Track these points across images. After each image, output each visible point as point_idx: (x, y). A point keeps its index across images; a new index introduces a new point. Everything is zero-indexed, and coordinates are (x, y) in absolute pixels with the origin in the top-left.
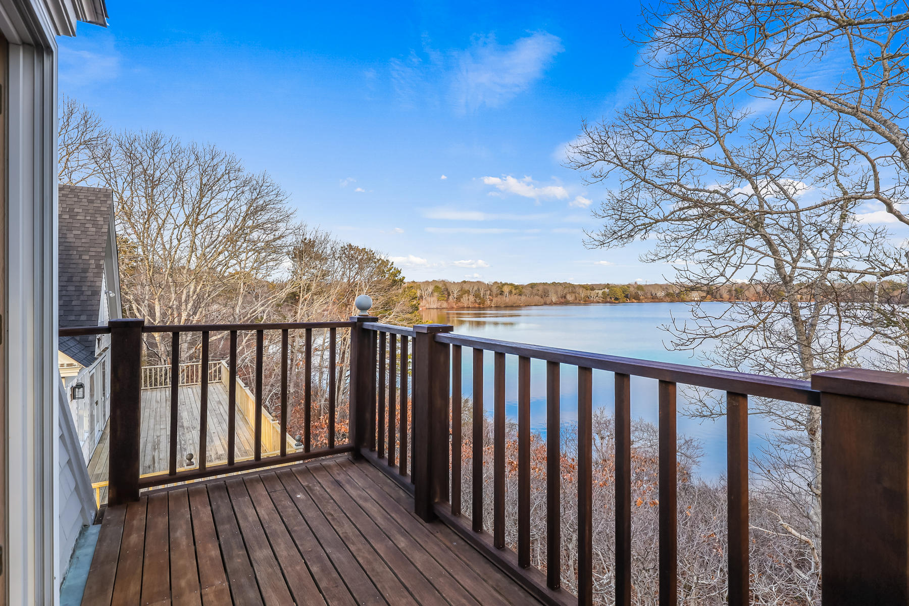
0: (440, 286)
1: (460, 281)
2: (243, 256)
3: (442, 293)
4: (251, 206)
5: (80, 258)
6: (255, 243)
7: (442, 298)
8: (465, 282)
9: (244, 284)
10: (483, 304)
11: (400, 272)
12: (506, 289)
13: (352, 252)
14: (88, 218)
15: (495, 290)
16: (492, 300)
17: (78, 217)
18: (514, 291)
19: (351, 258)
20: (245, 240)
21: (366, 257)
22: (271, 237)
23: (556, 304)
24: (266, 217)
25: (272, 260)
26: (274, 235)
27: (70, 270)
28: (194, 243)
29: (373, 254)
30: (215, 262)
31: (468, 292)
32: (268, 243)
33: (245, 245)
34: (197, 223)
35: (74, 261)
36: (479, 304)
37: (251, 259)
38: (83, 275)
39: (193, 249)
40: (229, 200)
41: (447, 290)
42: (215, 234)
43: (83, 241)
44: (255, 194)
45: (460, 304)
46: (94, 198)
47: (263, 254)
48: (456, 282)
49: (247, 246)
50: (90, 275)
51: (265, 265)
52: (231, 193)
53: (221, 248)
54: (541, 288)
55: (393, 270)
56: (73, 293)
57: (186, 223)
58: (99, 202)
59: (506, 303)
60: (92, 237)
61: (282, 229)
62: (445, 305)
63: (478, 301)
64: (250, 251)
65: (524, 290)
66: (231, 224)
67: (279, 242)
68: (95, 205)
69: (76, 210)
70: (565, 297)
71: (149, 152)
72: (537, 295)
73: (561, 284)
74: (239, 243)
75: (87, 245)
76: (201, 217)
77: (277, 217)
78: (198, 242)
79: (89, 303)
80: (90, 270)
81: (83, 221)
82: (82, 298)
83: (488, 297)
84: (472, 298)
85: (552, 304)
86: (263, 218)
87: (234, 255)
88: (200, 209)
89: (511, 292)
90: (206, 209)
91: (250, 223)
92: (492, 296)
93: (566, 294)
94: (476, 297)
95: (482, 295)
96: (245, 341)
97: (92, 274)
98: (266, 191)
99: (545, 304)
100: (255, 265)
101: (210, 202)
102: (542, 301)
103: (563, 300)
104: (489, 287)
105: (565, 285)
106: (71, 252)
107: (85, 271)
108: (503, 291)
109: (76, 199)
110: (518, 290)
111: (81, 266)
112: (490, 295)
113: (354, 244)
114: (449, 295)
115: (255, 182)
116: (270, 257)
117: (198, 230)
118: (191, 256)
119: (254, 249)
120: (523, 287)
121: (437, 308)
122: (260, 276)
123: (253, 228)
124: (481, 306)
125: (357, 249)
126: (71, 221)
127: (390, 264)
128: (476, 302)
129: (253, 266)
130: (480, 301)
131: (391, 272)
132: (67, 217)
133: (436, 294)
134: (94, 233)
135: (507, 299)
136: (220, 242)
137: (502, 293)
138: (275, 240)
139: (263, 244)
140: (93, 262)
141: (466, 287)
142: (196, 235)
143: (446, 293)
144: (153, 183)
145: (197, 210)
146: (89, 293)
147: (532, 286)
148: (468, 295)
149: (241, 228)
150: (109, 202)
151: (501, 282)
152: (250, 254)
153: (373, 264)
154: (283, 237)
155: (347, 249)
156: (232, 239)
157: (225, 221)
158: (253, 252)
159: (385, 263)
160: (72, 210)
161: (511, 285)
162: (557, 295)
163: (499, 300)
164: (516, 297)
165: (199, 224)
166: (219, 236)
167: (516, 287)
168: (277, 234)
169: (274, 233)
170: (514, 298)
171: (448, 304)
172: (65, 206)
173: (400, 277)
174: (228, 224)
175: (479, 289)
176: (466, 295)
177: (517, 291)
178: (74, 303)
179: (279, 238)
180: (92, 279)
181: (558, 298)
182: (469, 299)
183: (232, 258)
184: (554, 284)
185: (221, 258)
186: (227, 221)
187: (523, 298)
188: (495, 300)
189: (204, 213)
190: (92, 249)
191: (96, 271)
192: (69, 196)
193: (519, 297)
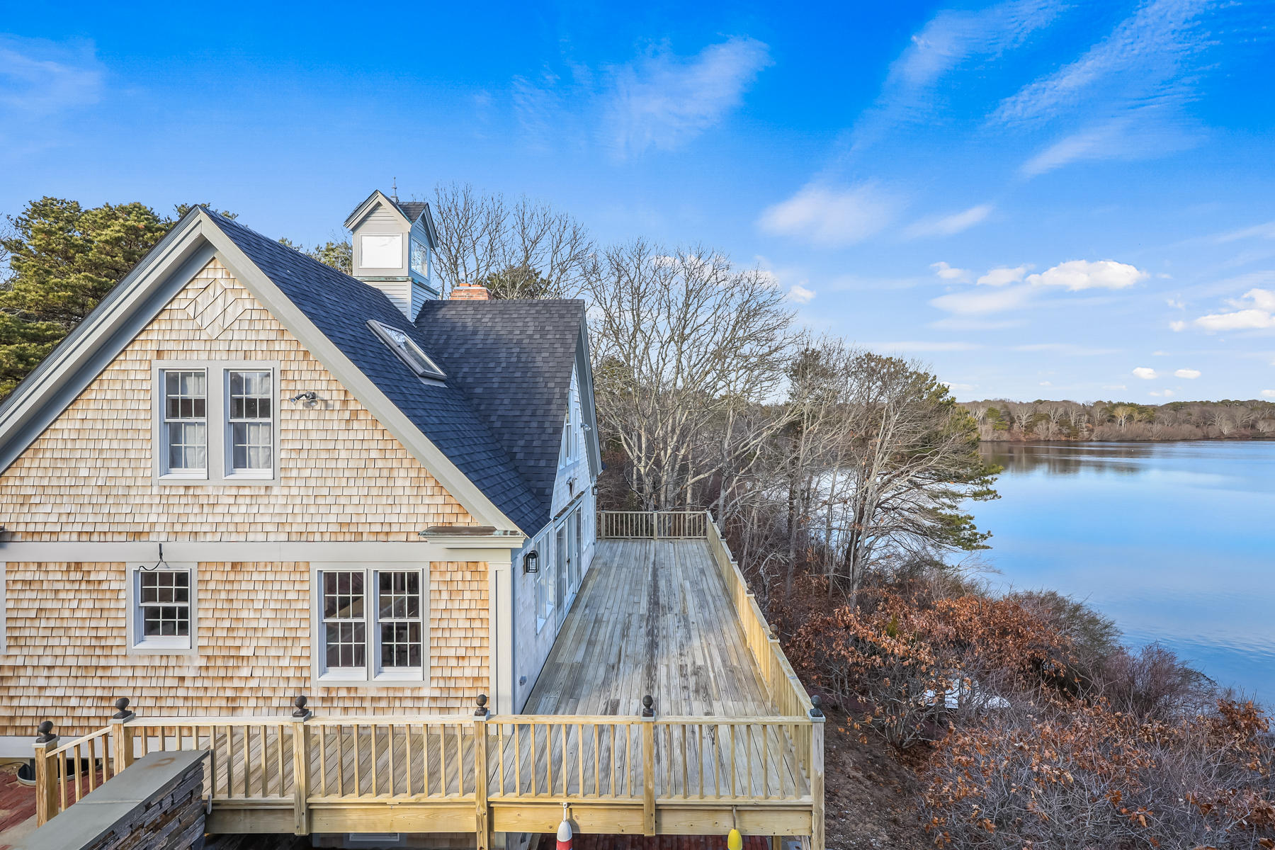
0: (998, 408)
1: (1031, 401)
2: (733, 376)
3: (1000, 419)
4: (742, 311)
5: (546, 386)
6: (746, 358)
7: (1001, 427)
8: (1040, 402)
9: (734, 411)
10: (1076, 435)
11: (947, 391)
12: (1121, 414)
13: (873, 364)
14: (558, 336)
15: (1098, 415)
16: (1092, 431)
17: (549, 337)
18: (1136, 416)
19: (872, 373)
20: (735, 356)
21: (893, 370)
22: (766, 350)
23: (1231, 438)
24: (760, 323)
25: (767, 379)
26: (770, 347)
27: (535, 402)
28: (680, 362)
29: (904, 365)
30: (702, 384)
31: (1047, 418)
32: (762, 357)
33: (734, 362)
34: (683, 338)
35: (540, 390)
36: (1068, 435)
37: (743, 379)
38: (546, 407)
39: (679, 369)
40: (716, 307)
41: (1009, 414)
42: (702, 349)
43: (551, 364)
44: (747, 295)
45: (1032, 436)
46: (565, 312)
47: (756, 373)
48: (1025, 402)
49: (738, 363)
50: (554, 407)
51: (759, 385)
52: (720, 297)
53: (708, 367)
54: (1196, 411)
55: (935, 387)
56: (535, 431)
57: (671, 338)
58: (569, 316)
59: (1122, 435)
60: (559, 360)
61: (780, 339)
62: (1006, 436)
63: (1065, 431)
64: (741, 369)
65: (1157, 414)
66: (719, 337)
67: (776, 355)
68: (566, 320)
69: (547, 328)
70: (1253, 427)
71: (635, 260)
72: (1188, 422)
73: (1242, 403)
74: (728, 360)
75: (554, 370)
76: (687, 331)
77: (773, 322)
78: (684, 362)
79: (550, 443)
80: (554, 401)
81: (552, 341)
82: (544, 437)
83: (1084, 425)
84: (1053, 427)
85: (1220, 438)
86: (757, 325)
87: (722, 375)
88: (686, 321)
89: (1130, 418)
90: (692, 321)
91: (740, 333)
92: (1094, 424)
93: (1256, 421)
94: (1061, 426)
95: (1073, 422)
96: (735, 481)
97: (555, 406)
98: (759, 290)
99: (1206, 438)
100: (747, 387)
101: (696, 311)
102: (1199, 433)
103: (1249, 432)
104: (1086, 410)
105: (1253, 405)
106: (537, 380)
107: (549, 402)
108: (1114, 417)
109: (548, 315)
110: (1148, 414)
111: (546, 396)
112: (1089, 422)
113: (876, 353)
114: (1012, 421)
115: (745, 281)
116: (765, 376)
117: (685, 347)
118: (677, 378)
119: (746, 367)
120: (1155, 408)
121: (992, 441)
122: (752, 400)
123: (744, 340)
124: (1072, 439)
125: (879, 360)
126: (541, 341)
127: (930, 379)
128: (1060, 432)
129: (744, 387)
130: (1069, 431)
131: (933, 390)
132: (538, 336)
133: (990, 420)
134: (561, 355)
135: (1123, 428)
136: (708, 360)
137: (1112, 419)
138: (770, 353)
139: (756, 359)
140: (557, 390)
141: (1043, 410)
142: (682, 352)
143: (1008, 419)
144: (638, 295)
145: (683, 321)
146: (550, 431)
147: (1176, 407)
148: (1048, 423)
149: (731, 340)
150: (580, 315)
151: (1110, 402)
152: (741, 372)
153: (903, 380)
154: (781, 348)
155: (864, 360)
156: (719, 355)
157: (712, 334)
158: (744, 370)
159: (922, 378)
160: (543, 328)
161: (1131, 405)
162: (1234, 421)
163: (1106, 429)
164: (1142, 425)
165: (684, 340)
166: (706, 352)
167: (1142, 409)
168: (774, 344)
169: (770, 344)
170: (1139, 427)
171: (1012, 435)
172: (537, 324)
173: (948, 397)
174: (716, 338)
175: (1066, 413)
176: (1044, 422)
177: (1144, 415)
178: (535, 443)
179: (776, 350)
180: (555, 413)
181: (1236, 427)
182: (1048, 429)
183: (720, 379)
184: (1226, 403)
185: (709, 379)
186: (715, 334)
187: (1157, 428)
188: (1098, 430)
189: (690, 325)
190: (558, 375)
191: (560, 402)
192: (543, 312)
193: (1149, 426)
